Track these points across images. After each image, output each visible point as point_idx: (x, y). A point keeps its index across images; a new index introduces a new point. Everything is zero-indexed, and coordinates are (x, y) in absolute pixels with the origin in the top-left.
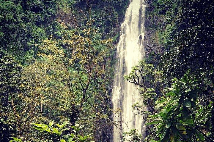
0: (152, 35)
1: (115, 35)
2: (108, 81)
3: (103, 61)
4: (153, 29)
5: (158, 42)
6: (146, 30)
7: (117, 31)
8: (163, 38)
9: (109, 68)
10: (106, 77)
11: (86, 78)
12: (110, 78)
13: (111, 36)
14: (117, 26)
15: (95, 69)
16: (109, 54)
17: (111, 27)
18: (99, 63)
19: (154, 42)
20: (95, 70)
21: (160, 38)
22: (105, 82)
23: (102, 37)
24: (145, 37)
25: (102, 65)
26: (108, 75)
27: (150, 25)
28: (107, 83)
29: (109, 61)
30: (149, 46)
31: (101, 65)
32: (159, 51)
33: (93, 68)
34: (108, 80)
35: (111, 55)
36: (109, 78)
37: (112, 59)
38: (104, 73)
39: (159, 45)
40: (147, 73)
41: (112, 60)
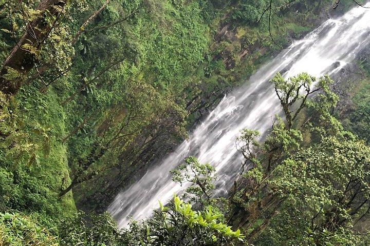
0: (355, 77)
1: (306, 25)
2: (231, 81)
3: (253, 43)
4: (364, 70)
5: (352, 95)
6: (352, 62)
7: (313, 21)
8: (364, 97)
9: (251, 62)
10: (233, 70)
11: (204, 42)
12: (237, 79)
13: (298, 21)
14: (322, 15)
15: (230, 43)
16: (269, 43)
17: (311, 7)
18: (244, 40)
19: (347, 91)
20: (229, 45)
21: (361, 93)
22: (226, 77)
23: (284, 9)
24: (342, 70)
25: (245, 49)
26: (239, 72)
27: (366, 62)
28: (226, 80)
29: (260, 52)
30: (334, 89)
31: (243, 47)
32: (342, 110)
33: (229, 39)
34: (232, 78)
35: (272, 47)
36: (236, 77)
37: (267, 53)
38: (237, 63)
39: (349, 101)
40: (316, 105)
41: (265, 56)
